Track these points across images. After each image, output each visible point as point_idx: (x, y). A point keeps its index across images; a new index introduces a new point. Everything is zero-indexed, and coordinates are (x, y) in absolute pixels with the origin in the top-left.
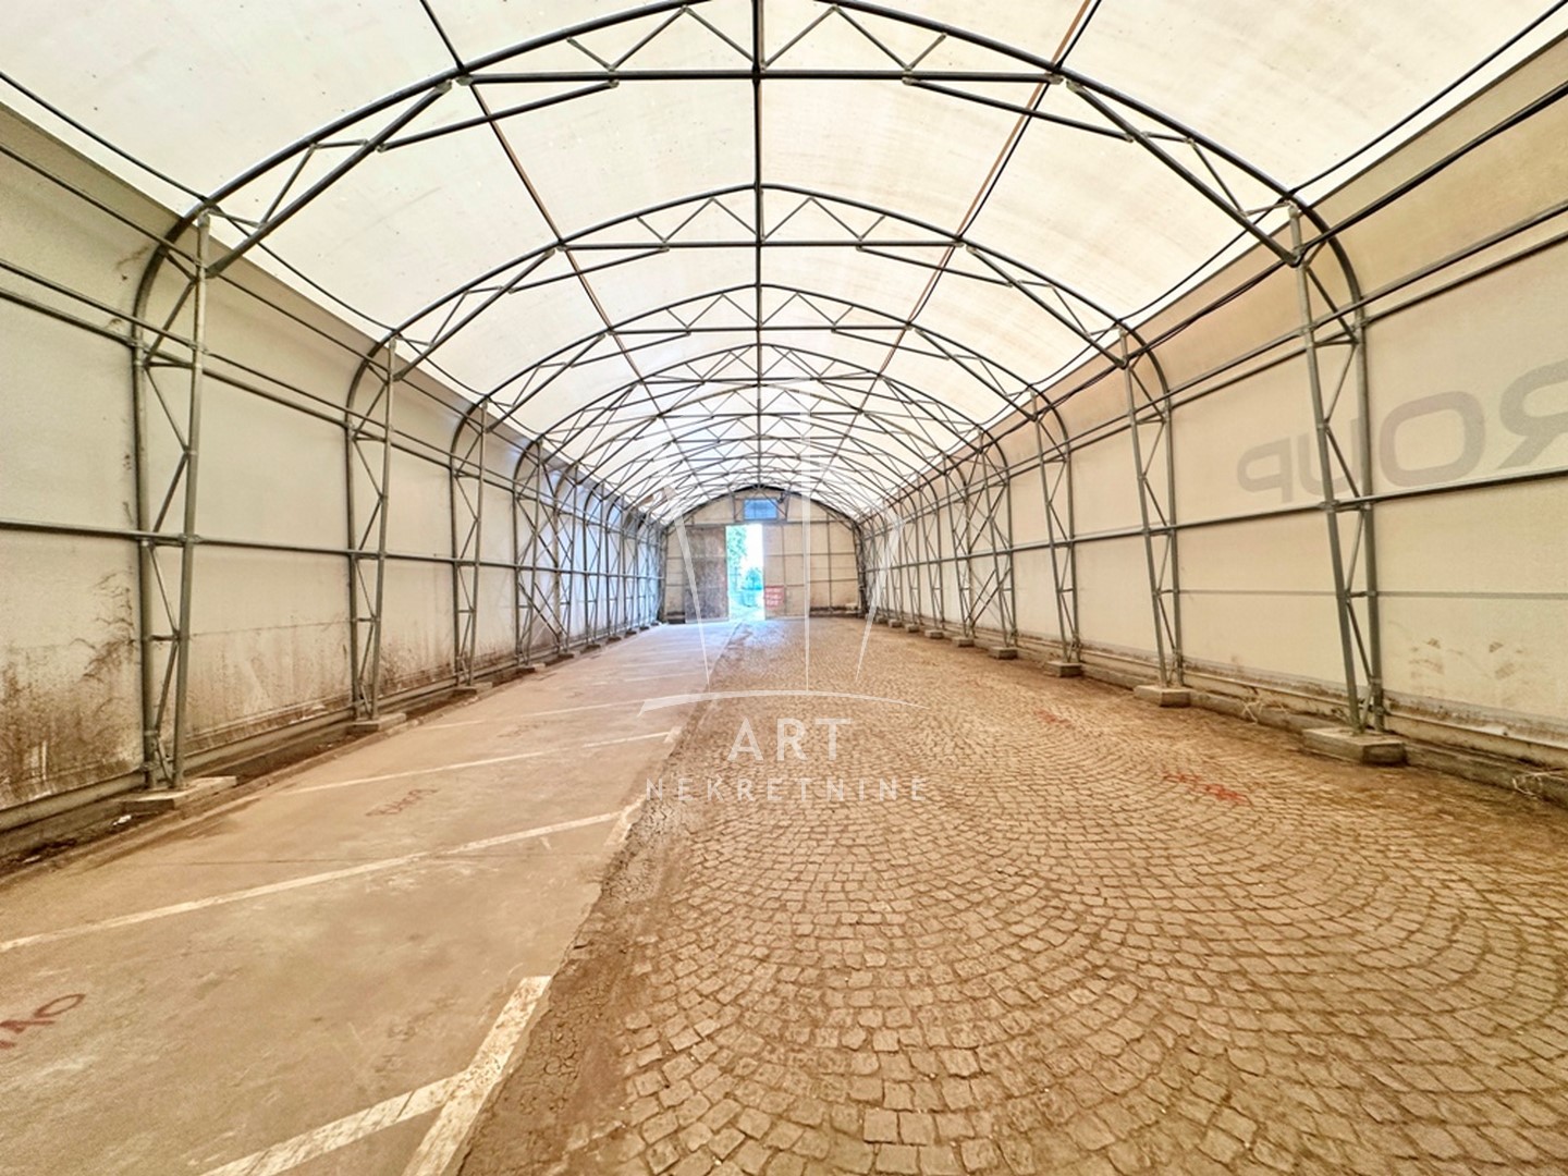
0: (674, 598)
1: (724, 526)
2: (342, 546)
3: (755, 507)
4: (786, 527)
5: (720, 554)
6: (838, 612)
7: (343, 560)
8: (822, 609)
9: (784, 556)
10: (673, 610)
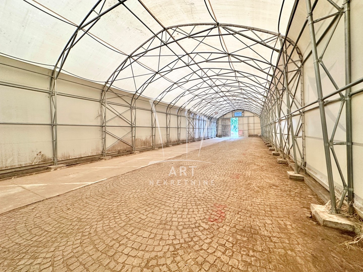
0: (220, 132)
1: (230, 118)
2: (151, 126)
3: (237, 114)
4: (244, 118)
5: (229, 124)
6: (256, 136)
7: (151, 128)
8: (252, 135)
9: (243, 124)
10: (219, 135)
